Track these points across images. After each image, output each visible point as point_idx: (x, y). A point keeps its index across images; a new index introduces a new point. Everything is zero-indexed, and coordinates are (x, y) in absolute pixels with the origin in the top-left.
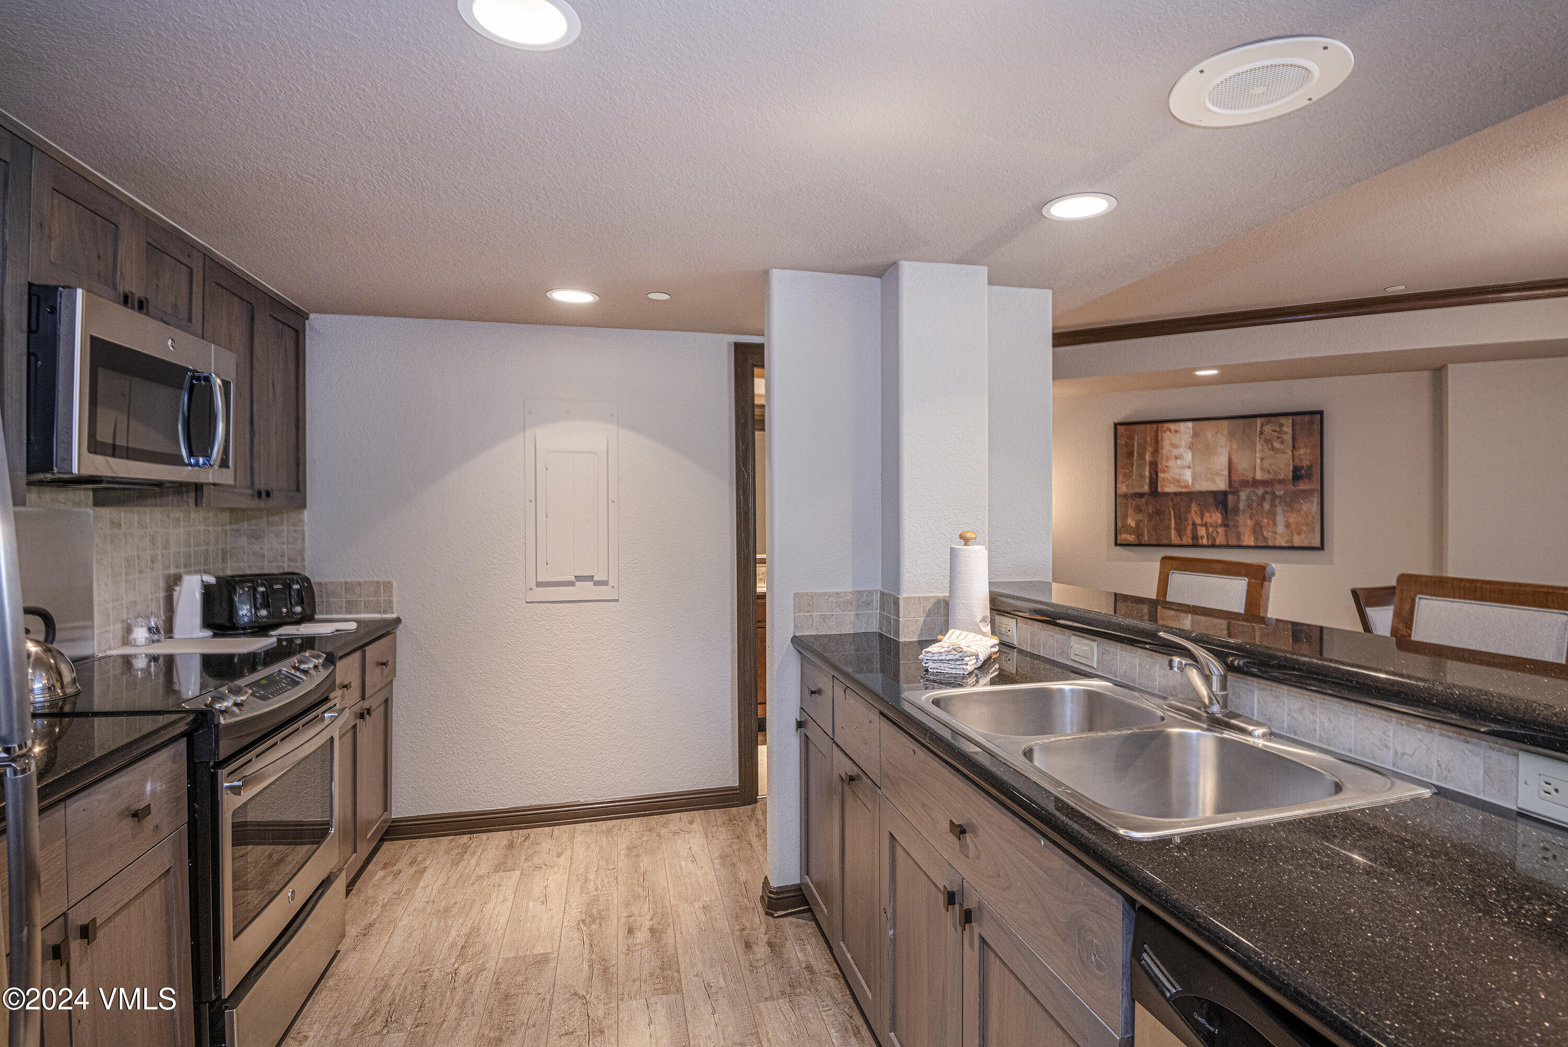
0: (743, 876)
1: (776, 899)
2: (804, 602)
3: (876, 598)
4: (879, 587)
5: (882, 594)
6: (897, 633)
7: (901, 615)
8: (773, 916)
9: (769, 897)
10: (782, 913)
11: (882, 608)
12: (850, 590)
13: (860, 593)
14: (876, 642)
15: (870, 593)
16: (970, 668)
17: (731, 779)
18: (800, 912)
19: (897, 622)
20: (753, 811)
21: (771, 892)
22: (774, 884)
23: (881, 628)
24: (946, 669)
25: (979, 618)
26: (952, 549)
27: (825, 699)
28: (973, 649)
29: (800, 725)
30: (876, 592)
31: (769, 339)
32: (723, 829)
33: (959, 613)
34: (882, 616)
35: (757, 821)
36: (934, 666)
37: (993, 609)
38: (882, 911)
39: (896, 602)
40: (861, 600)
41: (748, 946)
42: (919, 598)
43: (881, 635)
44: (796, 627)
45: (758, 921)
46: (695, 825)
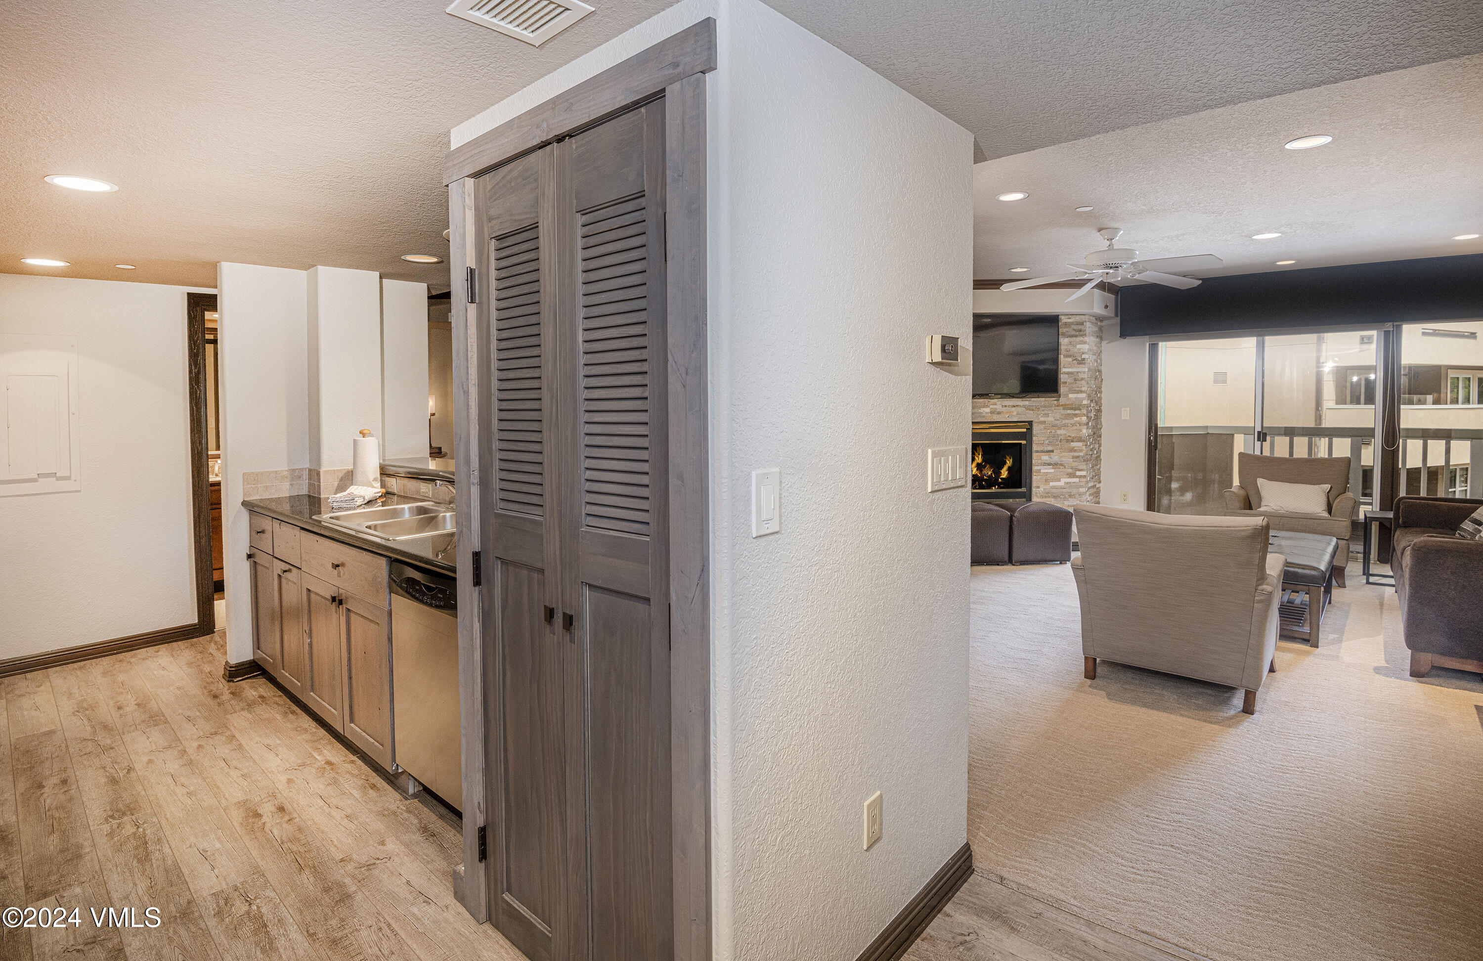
0: (207, 668)
1: (235, 670)
2: (250, 478)
3: (306, 474)
4: (308, 466)
5: (310, 470)
6: (320, 494)
7: (322, 481)
8: (233, 682)
9: (230, 671)
10: (240, 678)
11: (310, 479)
12: (286, 469)
13: (293, 470)
14: (306, 501)
15: (302, 470)
16: (358, 504)
17: (191, 617)
18: (254, 676)
19: (319, 486)
20: (212, 638)
21: (231, 667)
22: (233, 662)
23: (309, 492)
24: (344, 505)
25: (371, 479)
26: (355, 440)
27: (268, 535)
28: (362, 494)
29: (249, 556)
30: (305, 469)
32: (187, 651)
33: (359, 477)
34: (310, 484)
35: (216, 642)
36: (337, 504)
37: (381, 474)
38: (304, 631)
39: (318, 474)
40: (294, 475)
41: (215, 697)
42: (334, 470)
43: (309, 496)
44: (244, 495)
45: (223, 687)
46: (161, 653)
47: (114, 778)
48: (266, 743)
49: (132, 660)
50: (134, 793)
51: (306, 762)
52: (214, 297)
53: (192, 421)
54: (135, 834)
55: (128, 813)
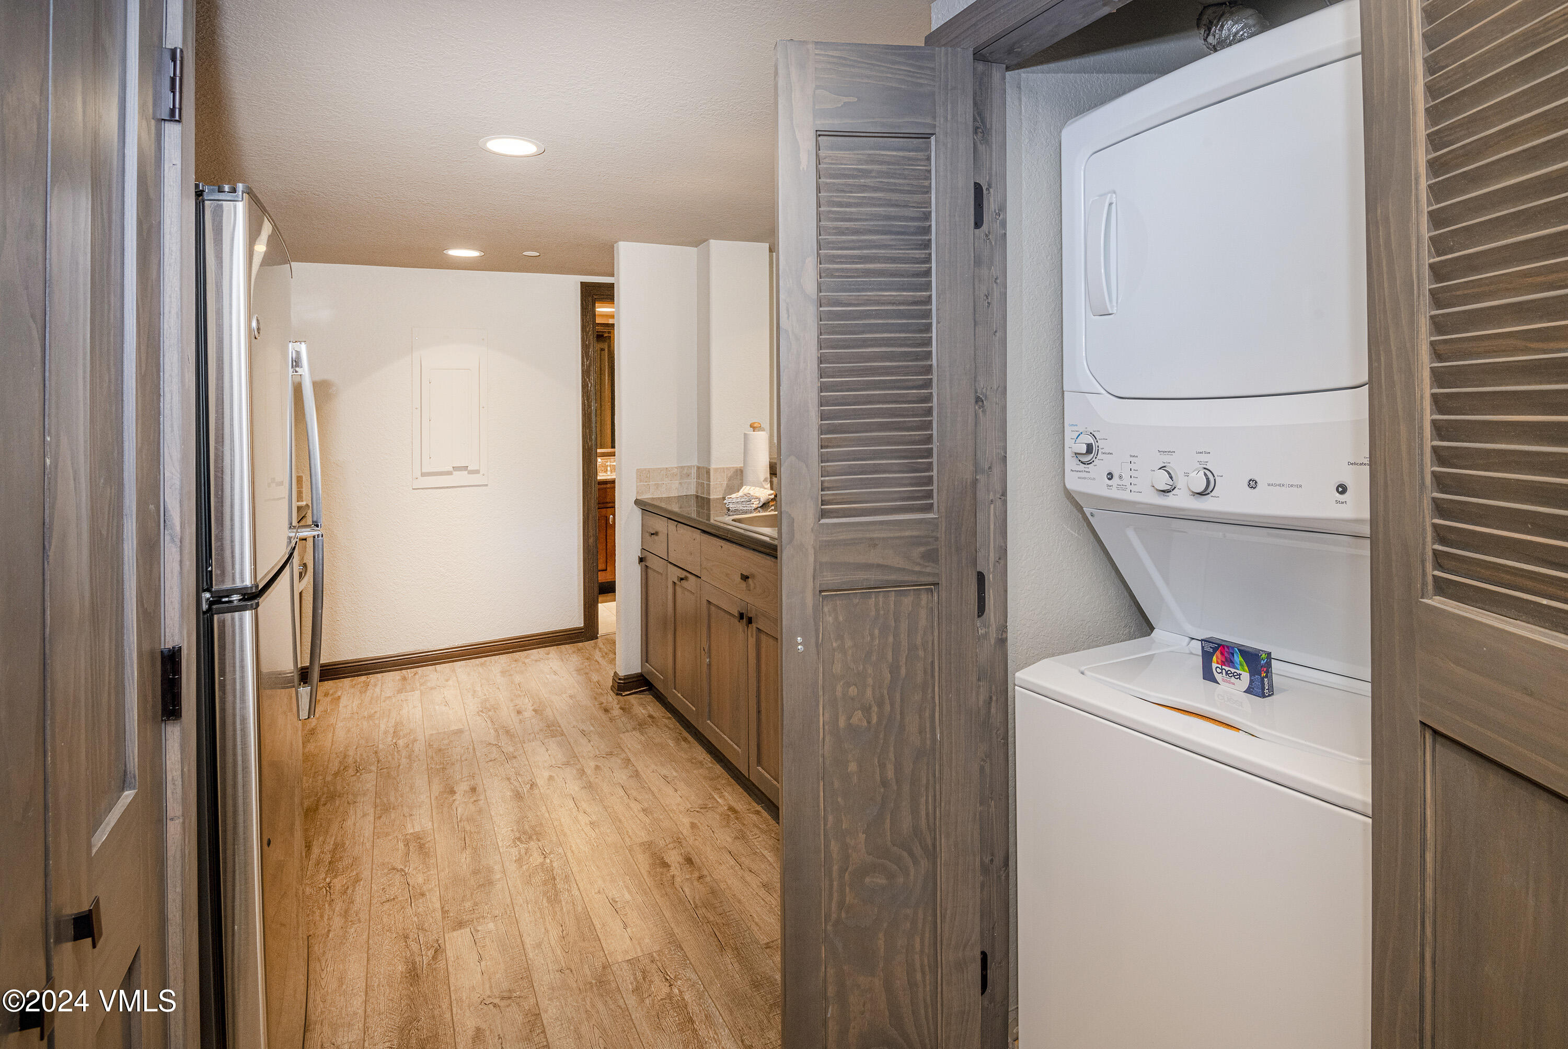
0: (595, 677)
1: (624, 683)
2: (643, 475)
3: (694, 471)
4: (695, 463)
5: (698, 468)
6: (709, 494)
7: (712, 480)
8: (622, 695)
9: (619, 683)
10: (628, 693)
11: (698, 477)
12: (676, 466)
13: (682, 467)
14: (693, 502)
15: (690, 467)
16: (754, 506)
17: (577, 621)
18: (641, 691)
19: (709, 485)
20: (596, 643)
21: (620, 679)
22: (622, 673)
23: (697, 492)
24: (740, 507)
25: (762, 479)
26: (745, 434)
27: (662, 537)
28: (757, 495)
29: (641, 560)
30: (694, 466)
31: (618, 281)
32: (575, 655)
33: (749, 476)
34: (698, 483)
35: (600, 649)
36: (733, 506)
37: (770, 474)
38: (702, 649)
39: (708, 472)
40: (683, 472)
41: (606, 711)
42: (724, 468)
43: (697, 497)
44: (638, 493)
45: (611, 699)
46: (551, 655)
47: (518, 791)
48: (662, 774)
49: (526, 661)
50: (539, 814)
51: (707, 805)
52: (611, 286)
53: (584, 415)
54: (542, 864)
55: (534, 837)
